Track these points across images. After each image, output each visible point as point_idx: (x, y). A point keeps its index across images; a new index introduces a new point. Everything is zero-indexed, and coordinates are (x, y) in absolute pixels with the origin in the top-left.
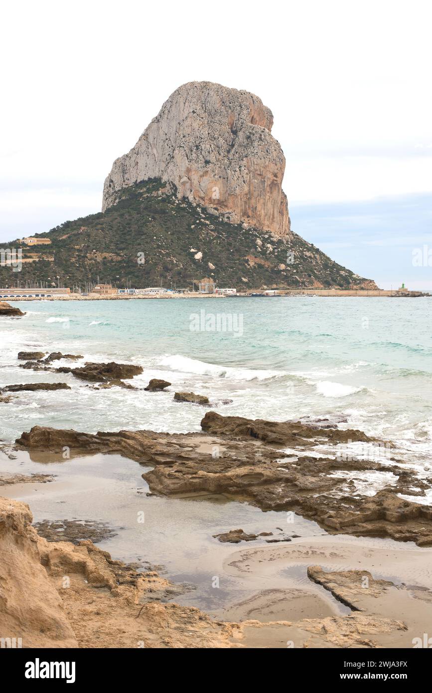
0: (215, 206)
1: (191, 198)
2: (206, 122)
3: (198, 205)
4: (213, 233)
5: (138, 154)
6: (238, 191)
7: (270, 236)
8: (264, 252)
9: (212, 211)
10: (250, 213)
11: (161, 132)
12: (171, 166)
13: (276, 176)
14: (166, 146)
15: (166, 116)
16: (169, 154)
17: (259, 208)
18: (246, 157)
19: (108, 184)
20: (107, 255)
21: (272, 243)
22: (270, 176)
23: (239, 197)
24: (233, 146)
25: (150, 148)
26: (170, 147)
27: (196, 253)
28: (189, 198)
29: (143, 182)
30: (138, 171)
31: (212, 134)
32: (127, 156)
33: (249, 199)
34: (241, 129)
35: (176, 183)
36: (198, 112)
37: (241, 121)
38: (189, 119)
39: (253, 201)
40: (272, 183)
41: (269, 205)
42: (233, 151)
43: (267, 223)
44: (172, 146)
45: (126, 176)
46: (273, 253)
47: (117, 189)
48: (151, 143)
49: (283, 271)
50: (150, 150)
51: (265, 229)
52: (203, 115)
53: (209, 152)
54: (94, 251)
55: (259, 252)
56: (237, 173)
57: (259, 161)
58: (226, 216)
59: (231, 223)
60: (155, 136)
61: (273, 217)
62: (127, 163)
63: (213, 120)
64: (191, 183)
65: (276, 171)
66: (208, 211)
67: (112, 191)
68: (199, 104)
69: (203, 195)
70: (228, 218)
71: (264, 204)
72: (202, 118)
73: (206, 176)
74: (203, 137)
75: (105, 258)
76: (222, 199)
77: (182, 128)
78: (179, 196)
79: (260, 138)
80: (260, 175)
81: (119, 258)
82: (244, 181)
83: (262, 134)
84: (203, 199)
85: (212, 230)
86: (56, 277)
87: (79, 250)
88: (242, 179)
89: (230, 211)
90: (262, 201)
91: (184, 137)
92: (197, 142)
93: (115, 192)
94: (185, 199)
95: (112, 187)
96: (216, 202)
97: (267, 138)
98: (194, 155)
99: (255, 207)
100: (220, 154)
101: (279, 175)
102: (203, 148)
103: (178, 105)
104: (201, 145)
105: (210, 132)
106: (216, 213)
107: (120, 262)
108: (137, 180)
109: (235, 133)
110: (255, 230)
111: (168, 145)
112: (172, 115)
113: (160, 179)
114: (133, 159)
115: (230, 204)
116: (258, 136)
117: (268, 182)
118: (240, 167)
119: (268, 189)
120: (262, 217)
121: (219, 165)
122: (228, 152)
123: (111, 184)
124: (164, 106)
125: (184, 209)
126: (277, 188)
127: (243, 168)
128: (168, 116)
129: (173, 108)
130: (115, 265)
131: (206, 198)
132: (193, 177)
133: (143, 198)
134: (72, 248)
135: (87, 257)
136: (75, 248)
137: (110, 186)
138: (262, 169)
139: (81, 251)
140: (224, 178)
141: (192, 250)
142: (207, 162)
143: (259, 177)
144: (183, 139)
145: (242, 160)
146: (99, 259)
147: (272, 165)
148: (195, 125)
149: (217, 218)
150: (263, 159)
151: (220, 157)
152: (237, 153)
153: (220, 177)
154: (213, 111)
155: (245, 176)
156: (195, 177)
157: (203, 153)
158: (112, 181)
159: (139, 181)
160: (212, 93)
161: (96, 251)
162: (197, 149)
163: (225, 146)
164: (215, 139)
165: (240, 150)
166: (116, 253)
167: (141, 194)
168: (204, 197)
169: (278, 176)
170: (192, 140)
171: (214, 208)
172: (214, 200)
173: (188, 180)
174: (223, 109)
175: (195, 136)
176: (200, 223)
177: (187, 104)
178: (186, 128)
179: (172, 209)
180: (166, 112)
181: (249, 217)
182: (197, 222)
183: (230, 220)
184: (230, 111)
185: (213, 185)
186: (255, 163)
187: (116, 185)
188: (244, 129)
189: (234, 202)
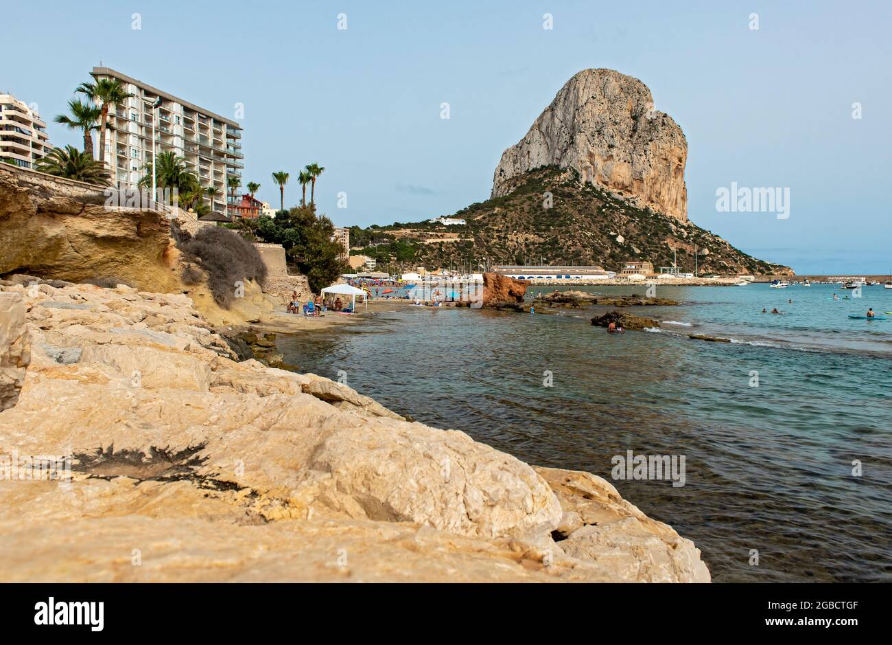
0: (619, 191)
1: (594, 183)
2: (606, 108)
3: (602, 190)
4: (624, 217)
5: (529, 144)
6: (644, 176)
8: (680, 237)
9: (616, 196)
10: (654, 198)
11: (557, 121)
12: (570, 152)
13: (680, 161)
15: (561, 103)
16: (566, 141)
17: (663, 193)
18: (651, 140)
19: (499, 174)
20: (527, 236)
21: (683, 228)
22: (676, 161)
23: (645, 182)
24: (635, 131)
27: (617, 236)
28: (593, 182)
29: (535, 170)
30: (530, 161)
31: (613, 119)
32: (517, 145)
33: (655, 183)
34: (641, 115)
35: (577, 168)
36: (598, 97)
37: (640, 107)
38: (589, 105)
39: (658, 186)
40: (677, 167)
41: (674, 191)
42: (636, 137)
43: (670, 208)
44: (569, 133)
45: (518, 165)
46: (688, 237)
47: (507, 178)
49: (708, 255)
50: (542, 139)
51: (669, 214)
52: (603, 101)
53: (612, 137)
54: (515, 232)
55: (676, 236)
57: (665, 146)
58: (631, 200)
59: (637, 207)
60: (549, 125)
61: (676, 204)
62: (517, 153)
63: (613, 105)
64: (594, 167)
65: (681, 156)
66: (613, 196)
67: (503, 180)
68: (599, 90)
69: (607, 180)
70: (634, 202)
71: (669, 189)
72: (602, 103)
73: (610, 160)
74: (604, 121)
75: (527, 239)
76: (627, 183)
77: (580, 114)
78: (583, 180)
80: (666, 159)
81: (542, 240)
82: (650, 165)
83: (664, 119)
84: (605, 183)
85: (623, 214)
86: (482, 258)
87: (498, 231)
88: (648, 164)
89: (634, 196)
90: (667, 186)
91: (583, 122)
92: (598, 127)
93: (506, 180)
94: (588, 184)
95: (504, 176)
96: (620, 187)
97: (670, 122)
98: (596, 140)
99: (659, 191)
100: (623, 139)
101: (683, 160)
102: (605, 132)
103: (575, 91)
104: (603, 130)
105: (611, 116)
106: (621, 198)
107: (544, 244)
108: (528, 169)
109: (635, 118)
110: (662, 215)
111: (564, 132)
112: (569, 102)
113: (557, 166)
114: (523, 149)
115: (635, 190)
116: (661, 120)
117: (673, 167)
118: (645, 151)
119: (673, 173)
120: (665, 203)
121: (623, 150)
122: (631, 136)
123: (502, 173)
124: (559, 94)
125: (588, 193)
126: (680, 173)
127: (648, 152)
128: (564, 102)
129: (571, 95)
130: (539, 247)
131: (610, 183)
132: (596, 162)
133: (545, 183)
134: (490, 229)
135: (508, 238)
136: (493, 229)
137: (501, 175)
138: (667, 153)
139: (501, 231)
140: (629, 163)
141: (612, 233)
142: (611, 146)
143: (664, 162)
144: (583, 125)
145: (647, 144)
146: (520, 241)
147: (678, 150)
148: (596, 111)
149: (622, 202)
150: (669, 144)
151: (624, 142)
152: (640, 137)
153: (625, 161)
154: (613, 98)
155: (651, 160)
156: (599, 162)
157: (605, 137)
158: (502, 171)
159: (530, 169)
160: (611, 79)
161: (518, 232)
162: (599, 134)
163: (627, 131)
164: (616, 124)
165: (643, 134)
166: (538, 234)
167: (541, 180)
168: (608, 182)
170: (592, 124)
171: (619, 193)
172: (618, 184)
173: (590, 165)
174: (622, 95)
175: (595, 121)
176: (611, 207)
177: (586, 90)
178: (586, 114)
179: (578, 193)
180: (562, 99)
181: (652, 202)
182: (607, 205)
183: (635, 205)
184: (629, 97)
185: (618, 169)
186: (661, 147)
187: (506, 174)
188: (644, 115)
189: (639, 187)
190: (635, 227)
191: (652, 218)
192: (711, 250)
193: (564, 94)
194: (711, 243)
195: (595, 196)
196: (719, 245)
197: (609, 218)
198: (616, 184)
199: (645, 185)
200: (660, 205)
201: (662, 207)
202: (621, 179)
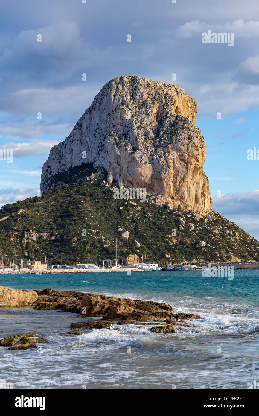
4: (139, 213)
5: (72, 142)
7: (193, 216)
8: (186, 231)
10: (174, 195)
11: (93, 123)
12: (102, 153)
13: (197, 161)
14: (98, 134)
15: (97, 107)
16: (101, 142)
17: (182, 190)
18: (170, 143)
19: (46, 169)
21: (194, 222)
22: (193, 161)
23: (164, 180)
24: (158, 134)
25: (83, 136)
26: (101, 136)
27: (123, 232)
29: (77, 167)
30: (73, 158)
32: (63, 143)
35: (107, 168)
36: (126, 104)
37: (166, 111)
38: (118, 110)
40: (195, 167)
41: (193, 188)
42: (158, 139)
43: (190, 203)
44: (103, 135)
45: (63, 162)
46: (194, 231)
47: (53, 174)
48: (85, 132)
49: (204, 247)
50: (83, 138)
51: (189, 209)
52: (131, 107)
53: (136, 140)
54: (31, 231)
56: (163, 159)
59: (157, 204)
60: (89, 126)
62: (63, 150)
64: (120, 168)
67: (49, 176)
69: (131, 179)
70: (154, 200)
71: (188, 186)
72: (130, 109)
73: (133, 161)
74: (130, 126)
75: (40, 237)
76: (148, 182)
77: (112, 119)
80: (183, 160)
83: (185, 123)
87: (17, 231)
91: (114, 126)
92: (126, 131)
93: (52, 176)
95: (49, 172)
97: (190, 126)
98: (123, 143)
99: (178, 188)
100: (146, 142)
103: (108, 97)
104: (129, 134)
107: (54, 241)
108: (72, 166)
109: (159, 121)
110: (178, 210)
111: (99, 134)
112: (103, 107)
113: (92, 164)
114: (68, 146)
115: (156, 187)
117: (190, 167)
118: (164, 153)
119: (190, 173)
120: (185, 198)
121: (146, 151)
123: (49, 169)
124: (96, 99)
126: (199, 172)
127: (167, 155)
128: (99, 107)
129: (104, 100)
131: (134, 182)
132: (121, 163)
134: (11, 229)
135: (24, 237)
136: (13, 229)
137: (47, 171)
138: (185, 155)
139: (19, 231)
140: (149, 164)
141: (120, 229)
142: (135, 149)
143: (182, 163)
144: (113, 128)
145: (166, 147)
147: (194, 152)
150: (186, 146)
151: (147, 144)
152: (161, 140)
153: (146, 163)
154: (141, 103)
156: (124, 163)
157: (131, 141)
158: (49, 167)
159: (73, 167)
160: (139, 87)
161: (33, 231)
162: (126, 137)
165: (165, 137)
166: (50, 232)
168: (132, 181)
169: (200, 161)
170: (120, 128)
172: (141, 183)
173: (117, 166)
174: (149, 101)
175: (124, 125)
176: (128, 205)
177: (117, 97)
178: (116, 119)
180: (98, 104)
182: (126, 203)
183: (155, 202)
184: (156, 102)
185: (139, 169)
186: (179, 149)
187: (53, 170)
188: (168, 119)
189: (159, 185)
193: (100, 99)
198: (140, 183)
199: (164, 184)
200: (181, 200)
201: (182, 202)
202: (143, 178)
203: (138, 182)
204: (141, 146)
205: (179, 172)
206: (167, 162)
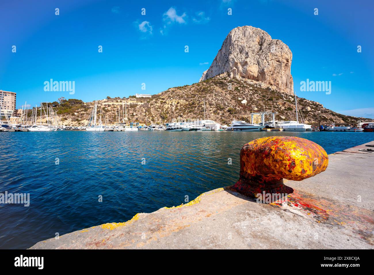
2: (245, 41)
3: (241, 80)
5: (212, 67)
6: (265, 70)
8: (289, 101)
9: (249, 82)
10: (272, 82)
11: (222, 54)
12: (227, 64)
16: (226, 61)
17: (278, 79)
18: (269, 52)
22: (285, 61)
23: (266, 73)
24: (260, 50)
25: (218, 63)
26: (226, 58)
27: (242, 100)
28: (236, 77)
33: (272, 74)
34: (264, 42)
35: (229, 71)
36: (241, 37)
37: (264, 39)
38: (236, 42)
39: (274, 75)
40: (286, 65)
41: (284, 78)
42: (261, 52)
43: (282, 88)
44: (228, 57)
50: (217, 64)
51: (282, 91)
52: (243, 39)
53: (247, 53)
55: (286, 100)
56: (265, 61)
57: (277, 53)
58: (258, 84)
59: (262, 88)
61: (286, 85)
62: (208, 72)
63: (249, 40)
64: (238, 69)
65: (288, 58)
66: (247, 83)
68: (241, 34)
69: (244, 75)
71: (281, 77)
73: (246, 64)
74: (243, 47)
76: (255, 75)
77: (232, 47)
79: (277, 44)
80: (278, 61)
82: (269, 64)
83: (277, 42)
84: (244, 77)
89: (260, 82)
90: (279, 75)
91: (233, 50)
92: (240, 51)
94: (234, 78)
96: (252, 78)
99: (275, 78)
100: (253, 53)
105: (247, 45)
106: (252, 83)
109: (261, 44)
114: (210, 70)
115: (260, 79)
116: (275, 43)
117: (283, 65)
118: (266, 58)
119: (283, 68)
120: (280, 85)
121: (253, 58)
122: (258, 52)
125: (233, 81)
126: (289, 69)
127: (268, 58)
131: (246, 76)
132: (238, 66)
138: (280, 58)
140: (256, 64)
141: (239, 99)
142: (246, 57)
145: (267, 54)
147: (286, 55)
149: (253, 86)
150: (280, 53)
151: (254, 55)
152: (263, 52)
153: (254, 64)
154: (249, 37)
155: (269, 62)
156: (240, 66)
157: (244, 54)
160: (248, 29)
162: (241, 53)
163: (256, 50)
164: (250, 47)
165: (265, 50)
169: (289, 61)
170: (238, 50)
171: (251, 81)
173: (236, 69)
174: (254, 35)
175: (239, 48)
176: (244, 86)
177: (235, 36)
178: (235, 46)
179: (227, 82)
181: (271, 85)
182: (242, 86)
183: (261, 86)
184: (258, 35)
185: (250, 68)
186: (275, 55)
188: (266, 42)
189: (262, 77)
190: (257, 96)
191: (270, 92)
192: (312, 108)
194: (311, 105)
195: (235, 82)
196: (317, 106)
197: (241, 92)
198: (250, 77)
199: (266, 75)
200: (276, 86)
201: (277, 87)
202: (252, 73)
203: (248, 76)
204: (250, 56)
205: (275, 68)
206: (268, 62)
